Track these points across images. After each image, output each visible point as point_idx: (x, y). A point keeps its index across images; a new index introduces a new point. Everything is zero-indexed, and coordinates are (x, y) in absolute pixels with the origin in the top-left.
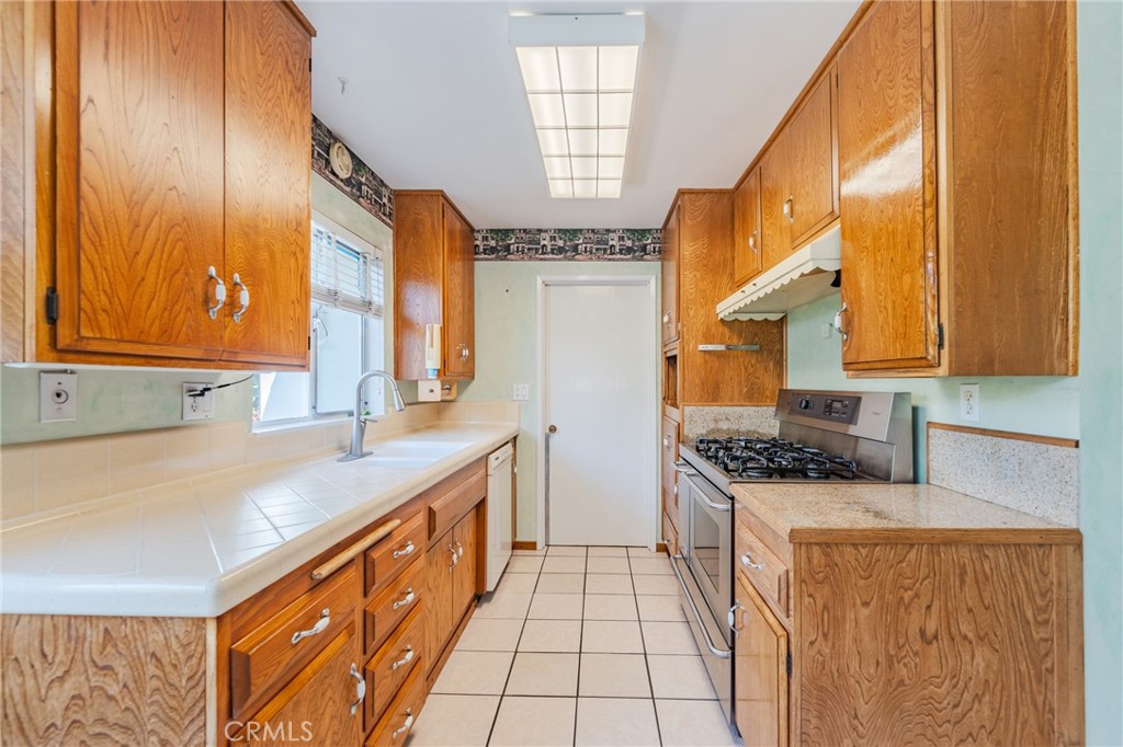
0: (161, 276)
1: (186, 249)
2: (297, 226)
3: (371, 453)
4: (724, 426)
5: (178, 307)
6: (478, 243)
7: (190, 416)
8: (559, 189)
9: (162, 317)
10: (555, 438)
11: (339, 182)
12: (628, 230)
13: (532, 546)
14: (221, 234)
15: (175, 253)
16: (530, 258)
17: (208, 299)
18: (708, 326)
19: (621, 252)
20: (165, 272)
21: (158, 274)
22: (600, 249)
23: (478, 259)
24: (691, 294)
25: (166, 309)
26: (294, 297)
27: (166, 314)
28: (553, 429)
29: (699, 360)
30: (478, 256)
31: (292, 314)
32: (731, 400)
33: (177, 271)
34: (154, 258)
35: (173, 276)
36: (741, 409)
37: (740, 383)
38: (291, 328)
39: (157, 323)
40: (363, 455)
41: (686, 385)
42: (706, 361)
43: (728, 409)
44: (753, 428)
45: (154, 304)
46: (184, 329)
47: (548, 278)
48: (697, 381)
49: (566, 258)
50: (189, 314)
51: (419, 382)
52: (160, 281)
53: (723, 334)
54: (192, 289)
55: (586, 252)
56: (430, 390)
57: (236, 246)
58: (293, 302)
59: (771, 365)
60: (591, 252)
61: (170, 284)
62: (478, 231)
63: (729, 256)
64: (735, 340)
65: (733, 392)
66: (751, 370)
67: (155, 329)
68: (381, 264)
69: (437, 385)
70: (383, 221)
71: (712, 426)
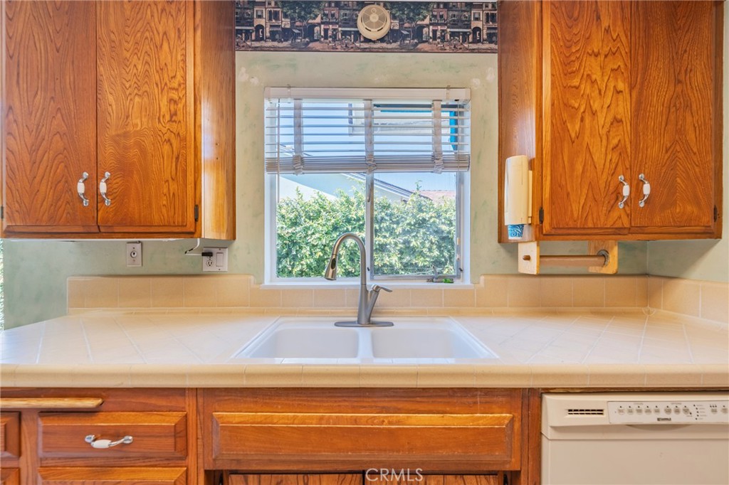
0: (49, 187)
1: (66, 166)
5: (60, 203)
7: (206, 269)
9: (49, 210)
14: (93, 149)
15: (58, 171)
20: (52, 183)
21: (47, 185)
25: (52, 205)
26: (167, 175)
27: (52, 207)
31: (165, 191)
33: (59, 182)
34: (45, 178)
35: (56, 185)
38: (165, 202)
39: (46, 214)
45: (45, 203)
46: (65, 215)
50: (68, 205)
52: (48, 190)
54: (70, 190)
56: (527, 256)
57: (108, 152)
58: (167, 181)
61: (55, 190)
67: (45, 218)
69: (534, 250)
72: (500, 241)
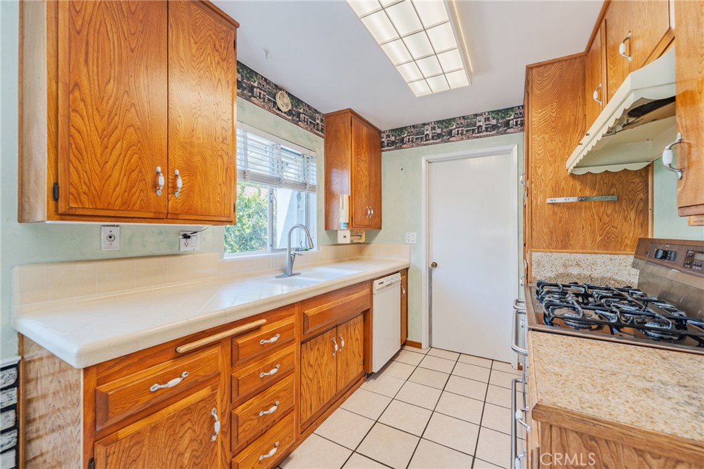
0: (122, 174)
1: (140, 158)
2: (223, 140)
3: (299, 274)
4: (575, 271)
5: (134, 190)
6: (383, 140)
7: (183, 249)
8: (420, 89)
9: (123, 195)
10: (436, 272)
11: (283, 114)
12: (492, 112)
13: (419, 345)
14: (165, 149)
15: (132, 160)
16: (418, 145)
17: (155, 186)
18: (557, 183)
19: (487, 129)
20: (125, 171)
21: (121, 172)
22: (470, 130)
23: (383, 151)
24: (539, 155)
25: (126, 191)
26: (220, 181)
27: (126, 194)
28: (435, 265)
29: (548, 212)
30: (384, 149)
31: (219, 191)
32: (583, 247)
33: (133, 171)
34: (118, 164)
35: (130, 173)
36: (594, 256)
37: (593, 232)
38: (219, 199)
39: (120, 198)
40: (292, 275)
41: (534, 233)
42: (555, 213)
43: (578, 256)
44: (609, 275)
45: (118, 189)
46: (139, 202)
47: (431, 157)
48: (546, 230)
49: (443, 141)
50: (142, 193)
51: (339, 232)
52: (121, 177)
53: (574, 188)
54: (144, 180)
55: (458, 134)
56: (344, 236)
57: (177, 155)
58: (220, 184)
59: (632, 215)
60: (462, 134)
61: (128, 178)
62: (384, 132)
63: (580, 115)
64: (587, 193)
65: (585, 240)
66: (607, 219)
67: (118, 202)
68: (315, 160)
69: (348, 233)
70: (317, 134)
71: (561, 270)
72: (326, 229)
